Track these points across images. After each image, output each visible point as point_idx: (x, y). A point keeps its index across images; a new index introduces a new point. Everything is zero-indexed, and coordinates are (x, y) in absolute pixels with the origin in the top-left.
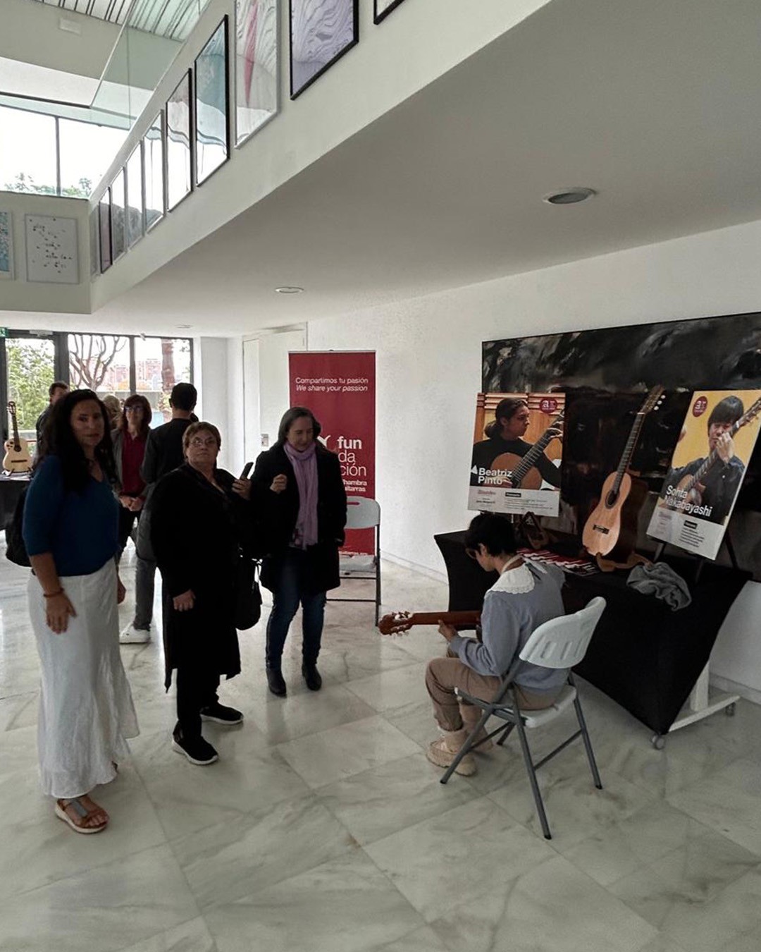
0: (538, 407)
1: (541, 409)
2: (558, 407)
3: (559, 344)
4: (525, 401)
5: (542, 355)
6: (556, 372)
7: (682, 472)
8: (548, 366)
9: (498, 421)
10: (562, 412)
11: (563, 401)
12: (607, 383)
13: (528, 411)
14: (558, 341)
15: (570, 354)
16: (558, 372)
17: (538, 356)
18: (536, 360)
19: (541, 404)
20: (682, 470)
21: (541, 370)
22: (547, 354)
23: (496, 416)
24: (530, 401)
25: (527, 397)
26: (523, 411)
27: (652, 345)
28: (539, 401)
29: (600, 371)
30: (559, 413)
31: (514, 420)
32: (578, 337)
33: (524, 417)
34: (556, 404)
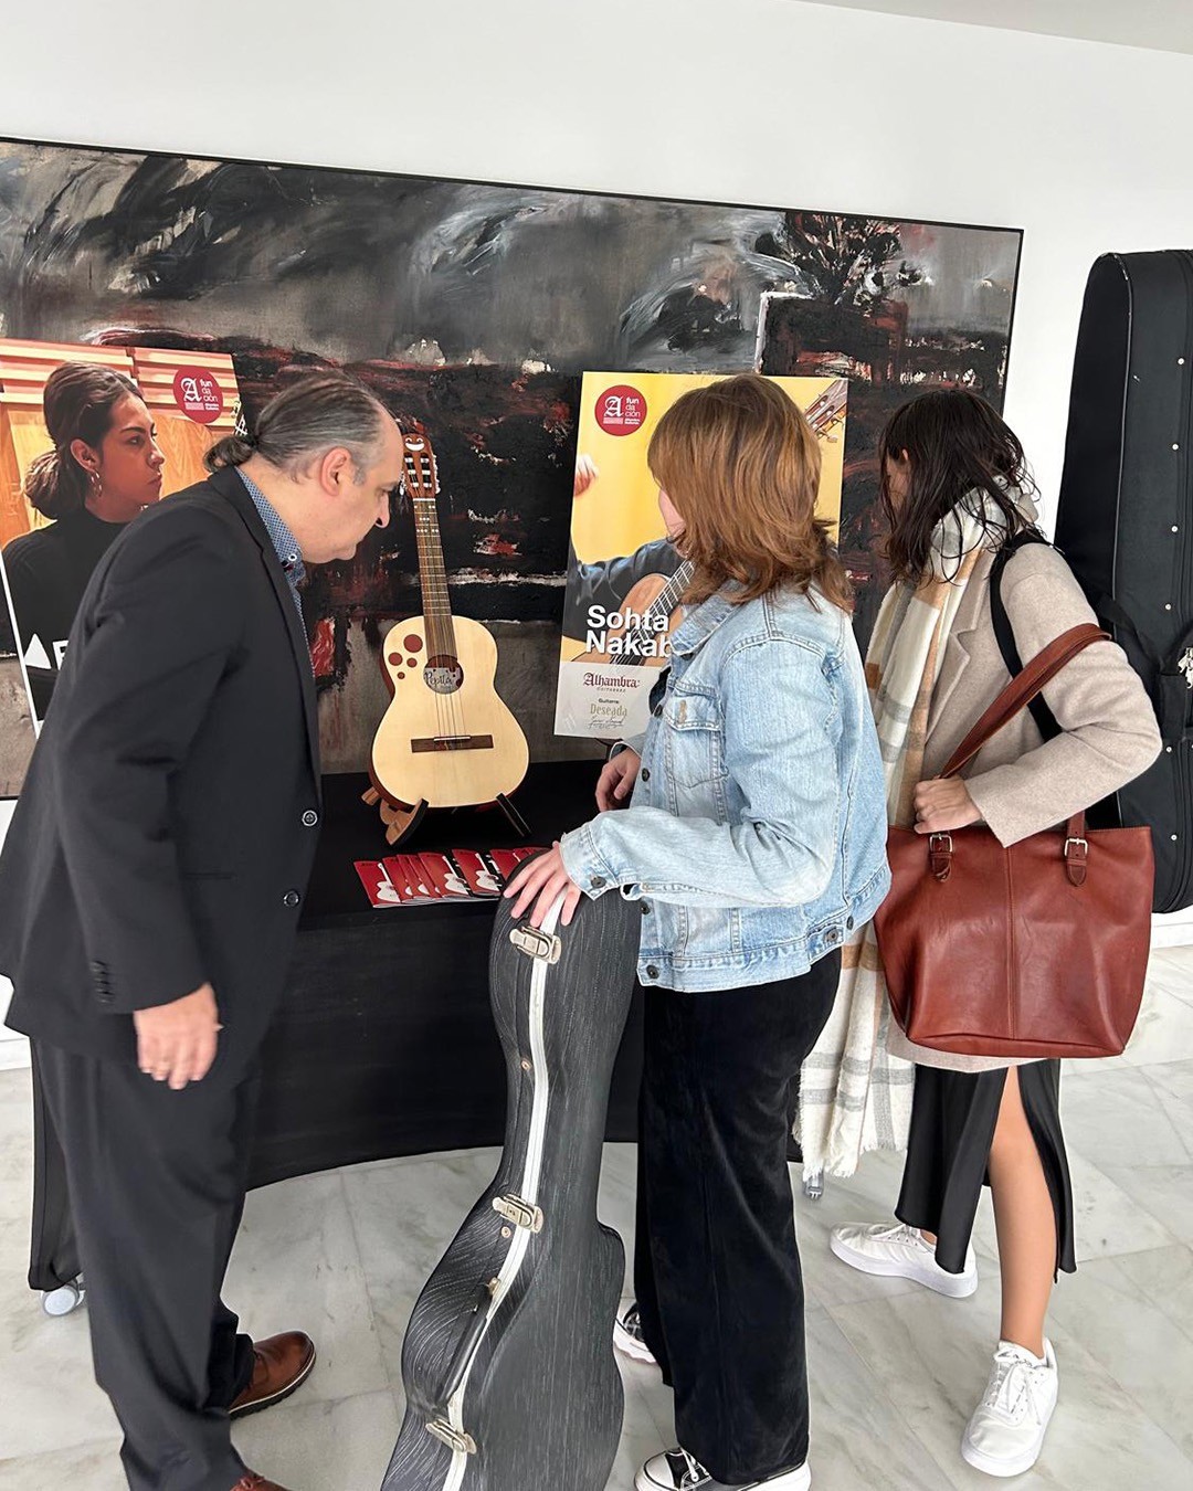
0: (170, 399)
1: (180, 405)
2: (227, 402)
3: (127, 187)
4: (127, 375)
5: (51, 211)
6: (121, 280)
7: (626, 570)
8: (81, 255)
9: (63, 453)
10: (239, 419)
11: (233, 384)
12: (319, 335)
13: (148, 416)
14: (126, 175)
15: (178, 230)
16: (132, 282)
17: (36, 213)
18: (25, 229)
19: (178, 390)
20: (620, 565)
21: (51, 268)
22: (73, 214)
23: (54, 433)
24: (142, 378)
25: (129, 361)
26: (132, 413)
27: (459, 241)
28: (169, 379)
29: (297, 295)
30: (232, 422)
31: (111, 445)
32: (207, 176)
33: (140, 437)
34: (218, 391)
